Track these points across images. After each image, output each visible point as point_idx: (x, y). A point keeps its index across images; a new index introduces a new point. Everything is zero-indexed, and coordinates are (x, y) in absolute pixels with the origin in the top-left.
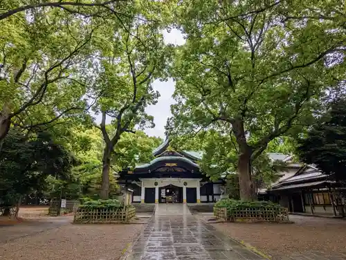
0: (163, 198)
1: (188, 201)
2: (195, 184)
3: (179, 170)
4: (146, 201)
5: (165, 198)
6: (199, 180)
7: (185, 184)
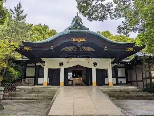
0: (69, 80)
1: (98, 84)
2: (106, 64)
3: (88, 49)
4: (51, 83)
5: (72, 81)
6: (111, 60)
7: (95, 64)
